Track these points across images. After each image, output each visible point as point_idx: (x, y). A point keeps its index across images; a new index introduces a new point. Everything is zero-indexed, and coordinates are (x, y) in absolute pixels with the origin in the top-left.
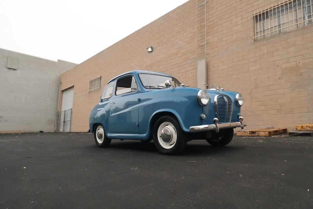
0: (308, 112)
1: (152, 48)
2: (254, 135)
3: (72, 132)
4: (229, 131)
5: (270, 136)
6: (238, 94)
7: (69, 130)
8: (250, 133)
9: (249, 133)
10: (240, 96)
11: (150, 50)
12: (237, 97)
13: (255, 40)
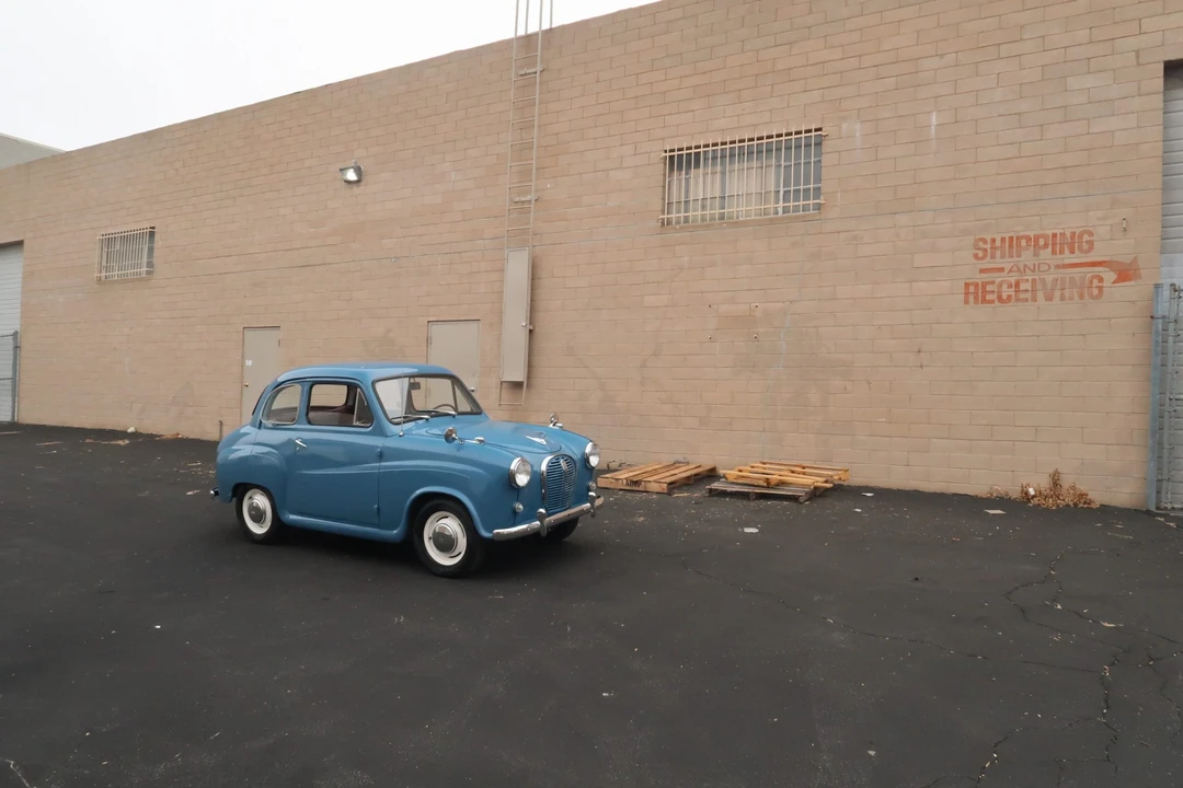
0: (763, 431)
1: (358, 171)
2: (637, 489)
3: (21, 421)
4: (567, 526)
5: (669, 494)
6: (590, 444)
7: (10, 414)
8: (627, 484)
9: (625, 481)
10: (595, 446)
11: (351, 175)
12: (588, 449)
13: (663, 224)
